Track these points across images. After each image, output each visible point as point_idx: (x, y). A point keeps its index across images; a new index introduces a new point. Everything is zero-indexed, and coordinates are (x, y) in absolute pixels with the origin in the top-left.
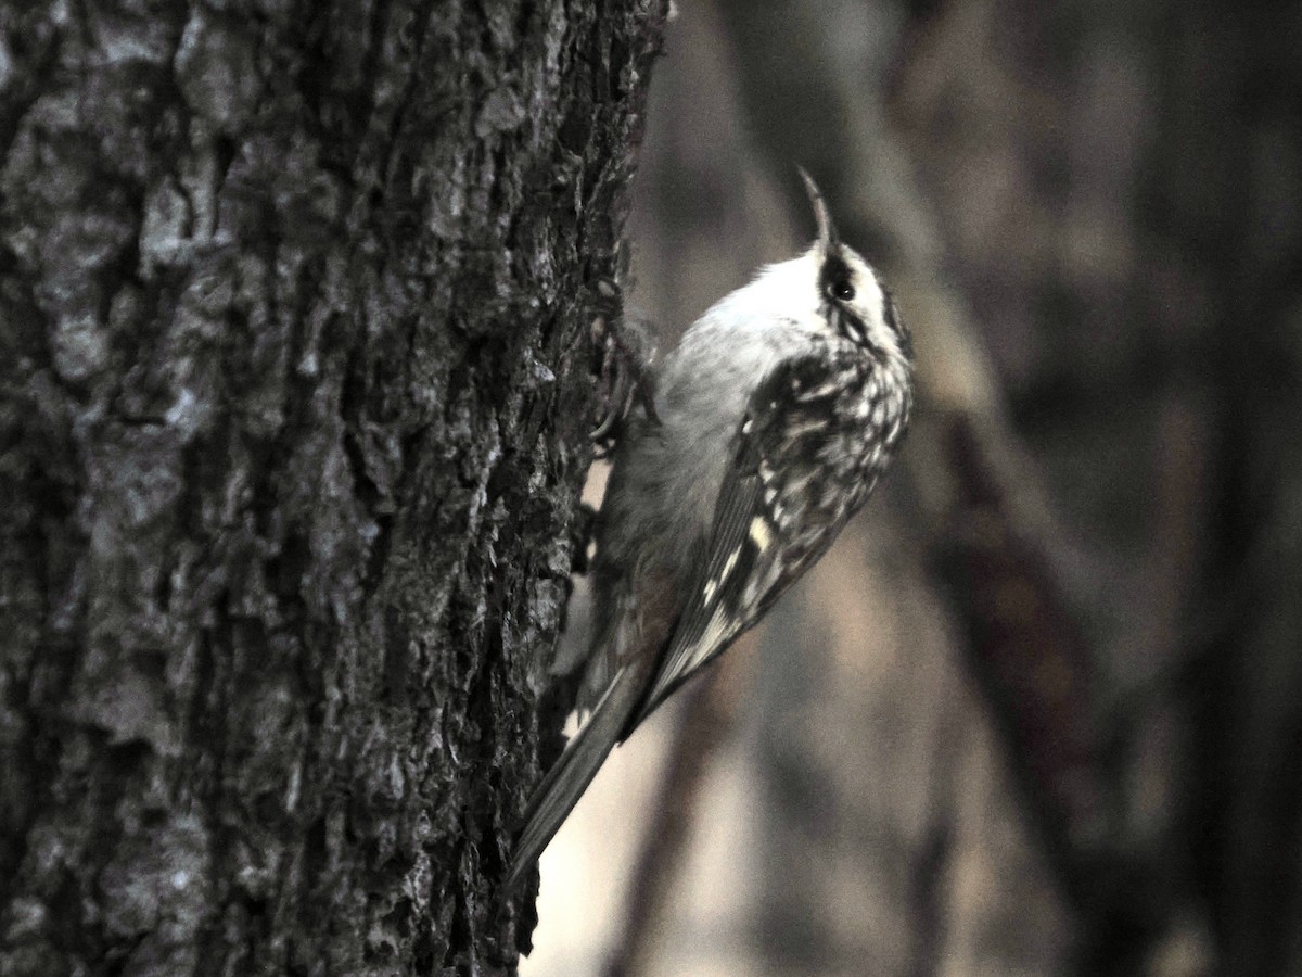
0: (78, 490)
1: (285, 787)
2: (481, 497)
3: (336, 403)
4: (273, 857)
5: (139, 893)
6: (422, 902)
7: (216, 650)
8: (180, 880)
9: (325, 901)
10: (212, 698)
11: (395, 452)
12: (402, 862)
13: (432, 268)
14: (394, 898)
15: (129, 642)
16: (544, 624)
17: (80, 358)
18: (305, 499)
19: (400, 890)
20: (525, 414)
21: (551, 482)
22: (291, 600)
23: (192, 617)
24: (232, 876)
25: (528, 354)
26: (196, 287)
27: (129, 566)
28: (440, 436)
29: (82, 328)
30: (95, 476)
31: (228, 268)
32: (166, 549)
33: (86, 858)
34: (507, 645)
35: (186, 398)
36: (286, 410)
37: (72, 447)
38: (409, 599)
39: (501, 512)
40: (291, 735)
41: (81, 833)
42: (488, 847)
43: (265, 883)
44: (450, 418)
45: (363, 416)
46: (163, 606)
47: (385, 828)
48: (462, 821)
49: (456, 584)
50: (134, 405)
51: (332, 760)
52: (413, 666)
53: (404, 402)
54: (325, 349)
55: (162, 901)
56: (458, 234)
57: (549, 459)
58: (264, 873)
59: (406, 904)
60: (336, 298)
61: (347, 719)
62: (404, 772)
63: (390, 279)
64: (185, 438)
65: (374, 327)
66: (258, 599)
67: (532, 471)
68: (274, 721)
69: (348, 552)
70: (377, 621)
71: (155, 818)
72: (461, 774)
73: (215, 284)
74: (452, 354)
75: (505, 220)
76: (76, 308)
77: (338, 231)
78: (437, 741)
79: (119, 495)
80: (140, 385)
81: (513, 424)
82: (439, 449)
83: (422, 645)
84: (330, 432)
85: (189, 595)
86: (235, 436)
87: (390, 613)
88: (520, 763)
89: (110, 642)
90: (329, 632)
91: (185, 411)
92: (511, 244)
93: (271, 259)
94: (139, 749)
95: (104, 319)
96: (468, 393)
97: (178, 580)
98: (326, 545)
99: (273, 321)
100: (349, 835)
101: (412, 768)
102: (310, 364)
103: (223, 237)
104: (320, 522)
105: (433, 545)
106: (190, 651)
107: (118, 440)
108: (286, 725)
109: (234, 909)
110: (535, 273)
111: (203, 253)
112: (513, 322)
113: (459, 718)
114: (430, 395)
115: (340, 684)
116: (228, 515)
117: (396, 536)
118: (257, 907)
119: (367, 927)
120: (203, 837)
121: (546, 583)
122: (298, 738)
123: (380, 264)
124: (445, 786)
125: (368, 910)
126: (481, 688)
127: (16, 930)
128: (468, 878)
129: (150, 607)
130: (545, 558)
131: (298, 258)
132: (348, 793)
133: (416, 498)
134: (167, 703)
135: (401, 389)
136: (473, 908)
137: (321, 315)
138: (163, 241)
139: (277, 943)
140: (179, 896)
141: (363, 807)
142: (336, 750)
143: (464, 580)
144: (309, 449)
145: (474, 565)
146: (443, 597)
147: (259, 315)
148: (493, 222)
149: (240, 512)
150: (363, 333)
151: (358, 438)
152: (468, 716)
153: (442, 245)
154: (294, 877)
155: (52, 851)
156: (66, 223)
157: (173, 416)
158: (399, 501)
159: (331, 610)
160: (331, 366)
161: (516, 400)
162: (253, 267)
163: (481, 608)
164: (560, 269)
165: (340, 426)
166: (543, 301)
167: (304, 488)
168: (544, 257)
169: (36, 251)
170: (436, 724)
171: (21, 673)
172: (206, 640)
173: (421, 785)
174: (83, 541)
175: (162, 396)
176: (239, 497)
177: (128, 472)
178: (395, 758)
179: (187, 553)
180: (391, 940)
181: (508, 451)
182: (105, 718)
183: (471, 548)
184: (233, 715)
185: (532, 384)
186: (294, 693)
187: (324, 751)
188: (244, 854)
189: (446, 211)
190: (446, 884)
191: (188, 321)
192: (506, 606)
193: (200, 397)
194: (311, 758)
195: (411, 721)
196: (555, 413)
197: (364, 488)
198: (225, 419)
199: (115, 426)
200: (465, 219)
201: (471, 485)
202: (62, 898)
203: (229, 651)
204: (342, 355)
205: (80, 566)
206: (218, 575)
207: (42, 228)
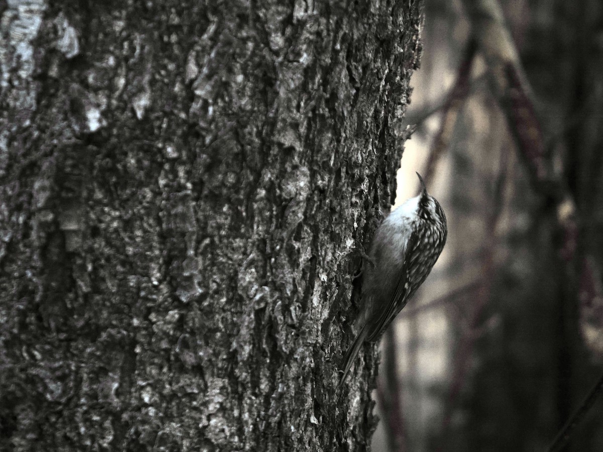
0: (276, 80)
1: (330, 159)
2: (383, 83)
3: (345, 57)
4: (326, 178)
5: (291, 187)
6: (366, 191)
7: (312, 122)
8: (302, 184)
9: (340, 190)
10: (311, 136)
11: (361, 70)
12: (361, 180)
13: (371, 21)
14: (359, 190)
15: (289, 120)
16: (399, 117)
17: (277, 44)
18: (336, 83)
19: (360, 187)
20: (395, 61)
21: (402, 79)
22: (332, 110)
23: (306, 114)
24: (316, 183)
25: (396, 45)
26: (308, 26)
27: (289, 100)
28: (372, 66)
29: (277, 36)
30: (281, 76)
31: (317, 21)
32: (299, 96)
33: (277, 178)
34: (389, 122)
35: (305, 55)
36: (331, 59)
37: (274, 68)
38: (364, 110)
39: (388, 87)
40: (332, 146)
41: (276, 171)
42: (384, 176)
43: (324, 185)
44: (375, 62)
45: (352, 61)
46: (298, 111)
47: (357, 171)
48: (377, 169)
49: (376, 106)
50: (291, 57)
51: (343, 153)
52: (364, 128)
53: (363, 57)
54: (342, 43)
55: (297, 190)
56: (378, 12)
57: (401, 73)
58: (324, 182)
59: (362, 191)
60: (345, 29)
61: (347, 141)
62: (362, 156)
63: (360, 25)
64: (305, 66)
65: (355, 37)
66: (323, 109)
67: (396, 76)
68: (327, 142)
69: (348, 97)
70: (355, 115)
71: (295, 167)
72: (377, 157)
73: (313, 25)
74: (376, 44)
75: (390, 9)
76: (276, 31)
77: (346, 11)
78: (370, 148)
79: (287, 81)
80: (293, 52)
81: (392, 63)
82: (372, 70)
83: (367, 122)
84: (343, 65)
85: (305, 108)
86: (318, 65)
87: (358, 113)
88: (392, 154)
89: (284, 120)
90: (343, 118)
91: (305, 59)
92: (392, 15)
93: (328, 19)
94: (291, 149)
95: (283, 34)
96: (380, 55)
97: (302, 104)
98: (342, 96)
99: (329, 35)
100: (347, 172)
101: (364, 155)
102: (338, 47)
103: (315, 12)
104: (340, 89)
105: (370, 95)
106: (305, 123)
107: (287, 66)
108: (331, 143)
109: (316, 192)
110: (398, 23)
111: (310, 17)
112: (392, 36)
113: (377, 142)
114: (370, 55)
115: (345, 132)
116: (316, 87)
117: (360, 93)
118: (322, 191)
119: (351, 197)
120: (308, 173)
121: (400, 106)
122: (334, 146)
123: (357, 20)
124: (372, 160)
125: (352, 193)
126: (382, 133)
127: (258, 197)
128: (378, 185)
129: (295, 111)
130: (400, 99)
131: (335, 18)
132: (347, 161)
133: (366, 83)
134: (299, 137)
135: (362, 54)
136: (379, 192)
137: (341, 33)
138: (299, 13)
139: (327, 201)
140: (301, 188)
141: (351, 166)
142: (344, 150)
143: (378, 105)
144: (338, 69)
145: (381, 101)
146: (373, 109)
147: (325, 33)
148: (387, 9)
149: (319, 86)
150: (352, 39)
151: (351, 66)
152: (379, 141)
153: (374, 15)
154: (332, 184)
155: (268, 176)
156: (273, 8)
157: (301, 60)
158: (361, 83)
159: (343, 113)
160: (344, 47)
161: (393, 57)
162: (323, 21)
163: (383, 112)
164: (404, 22)
165: (346, 63)
166: (400, 31)
167: (336, 80)
168: (401, 19)
169: (265, 15)
170: (370, 143)
171: (260, 128)
172: (310, 120)
173: (366, 160)
174: (277, 93)
175: (299, 55)
176: (319, 82)
177: (289, 75)
178: (359, 152)
179: (305, 97)
180: (358, 201)
181: (390, 70)
182: (282, 140)
183: (380, 96)
184: (316, 140)
185: (397, 53)
186: (333, 134)
187: (341, 150)
188: (319, 177)
189: (375, 6)
190: (373, 186)
191: (306, 35)
192: (389, 112)
193: (309, 55)
194: (337, 152)
195: (364, 142)
196: (403, 61)
197: (352, 80)
198: (316, 61)
199: (286, 63)
200: (380, 8)
201: (381, 79)
202: (270, 188)
203: (315, 123)
204: (347, 45)
205: (276, 100)
206: (313, 103)
207: (267, 9)
